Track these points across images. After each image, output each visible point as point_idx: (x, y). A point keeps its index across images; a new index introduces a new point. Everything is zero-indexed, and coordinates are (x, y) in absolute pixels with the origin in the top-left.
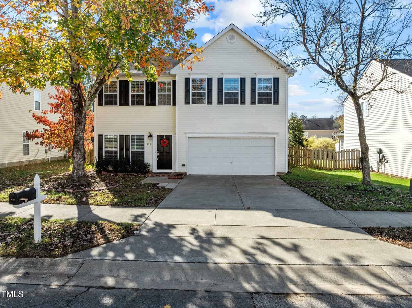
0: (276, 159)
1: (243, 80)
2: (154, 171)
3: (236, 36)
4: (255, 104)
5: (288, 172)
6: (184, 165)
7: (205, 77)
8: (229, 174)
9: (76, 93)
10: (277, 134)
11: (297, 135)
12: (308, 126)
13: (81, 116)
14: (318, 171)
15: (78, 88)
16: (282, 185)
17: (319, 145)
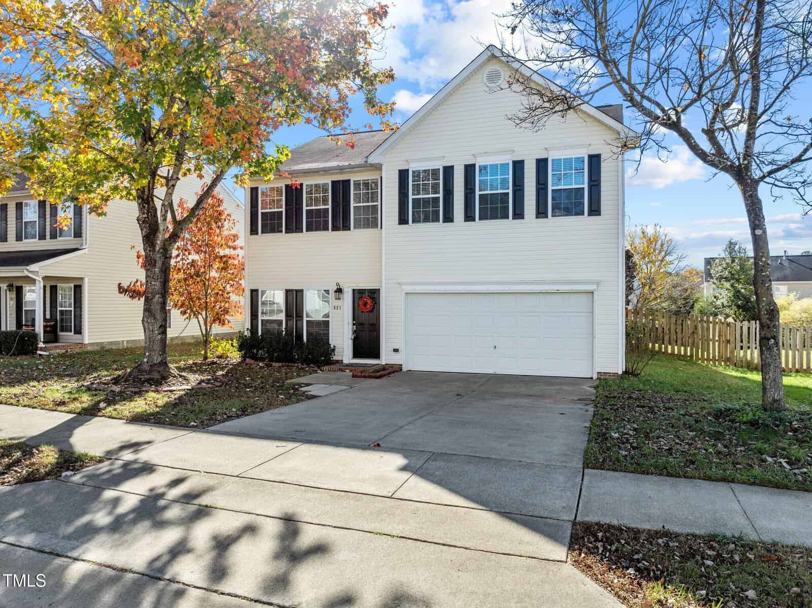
0: (596, 341)
1: (518, 166)
2: (346, 361)
3: (501, 71)
4: (547, 217)
5: (626, 372)
6: (396, 350)
7: (439, 165)
8: (491, 371)
9: (144, 207)
10: (598, 284)
11: (743, 291)
12: (788, 272)
13: (154, 251)
14: (734, 374)
15: (148, 198)
16: (579, 400)
17: (798, 316)
